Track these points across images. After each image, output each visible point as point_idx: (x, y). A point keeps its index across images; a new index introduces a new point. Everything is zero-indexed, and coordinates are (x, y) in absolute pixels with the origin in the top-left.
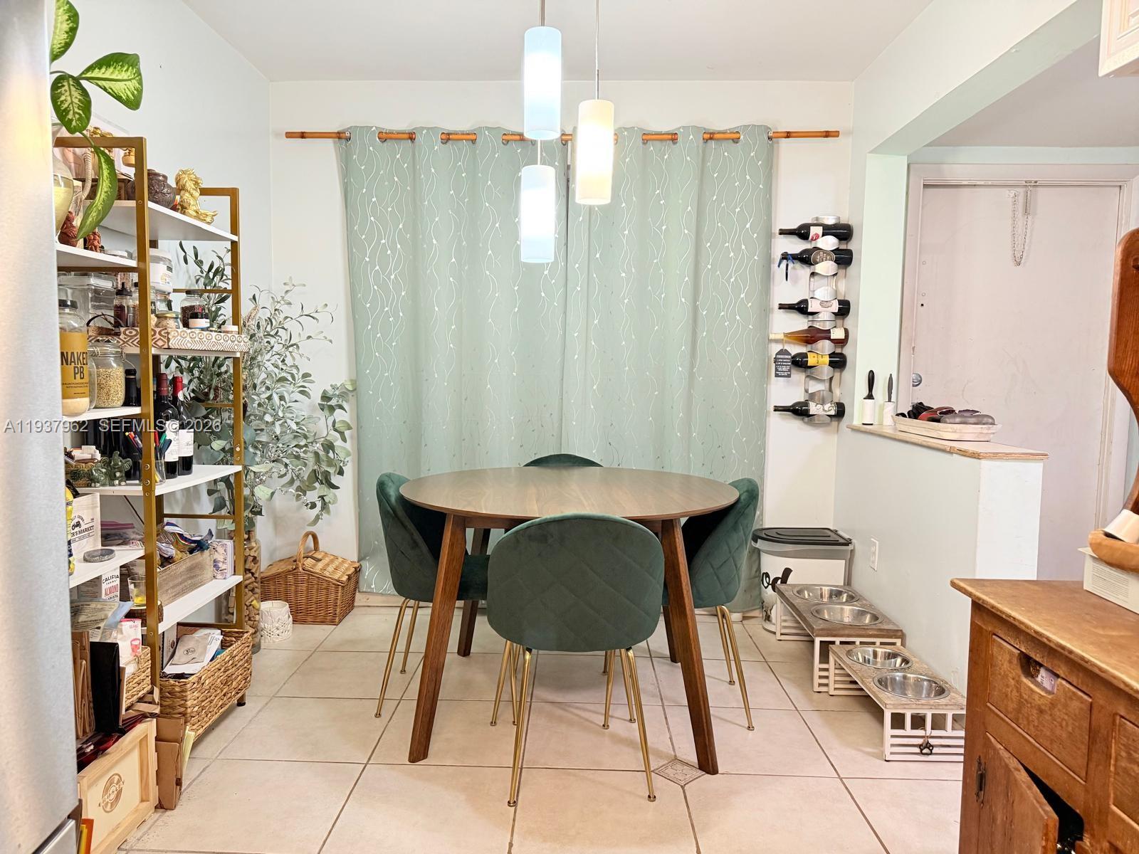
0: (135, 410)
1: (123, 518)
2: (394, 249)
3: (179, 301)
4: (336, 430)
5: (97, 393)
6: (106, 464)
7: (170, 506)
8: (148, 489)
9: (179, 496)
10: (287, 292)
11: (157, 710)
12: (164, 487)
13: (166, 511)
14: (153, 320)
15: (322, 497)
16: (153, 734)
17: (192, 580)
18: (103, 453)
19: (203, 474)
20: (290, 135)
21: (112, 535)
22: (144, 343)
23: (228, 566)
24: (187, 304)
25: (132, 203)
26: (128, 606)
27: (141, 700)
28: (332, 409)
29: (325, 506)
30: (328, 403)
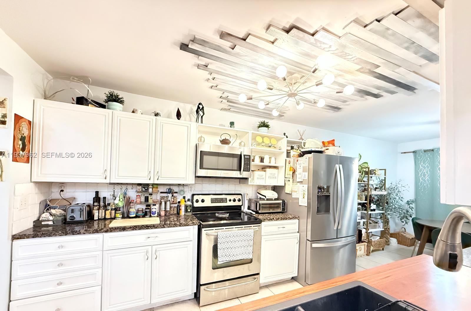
0: (366, 202)
1: (364, 216)
2: (427, 173)
3: (375, 186)
4: (410, 208)
5: (361, 199)
6: (362, 208)
7: (372, 216)
8: (368, 212)
9: (374, 214)
10: (400, 182)
11: (367, 242)
12: (370, 212)
13: (371, 217)
14: (370, 190)
15: (406, 221)
16: (366, 245)
17: (375, 227)
18: (362, 207)
19: (377, 212)
20: (402, 153)
21: (362, 218)
22: (368, 193)
23: (382, 227)
24: (376, 187)
25: (367, 175)
26: (364, 227)
27: (365, 240)
28: (409, 204)
29: (406, 223)
30: (408, 203)
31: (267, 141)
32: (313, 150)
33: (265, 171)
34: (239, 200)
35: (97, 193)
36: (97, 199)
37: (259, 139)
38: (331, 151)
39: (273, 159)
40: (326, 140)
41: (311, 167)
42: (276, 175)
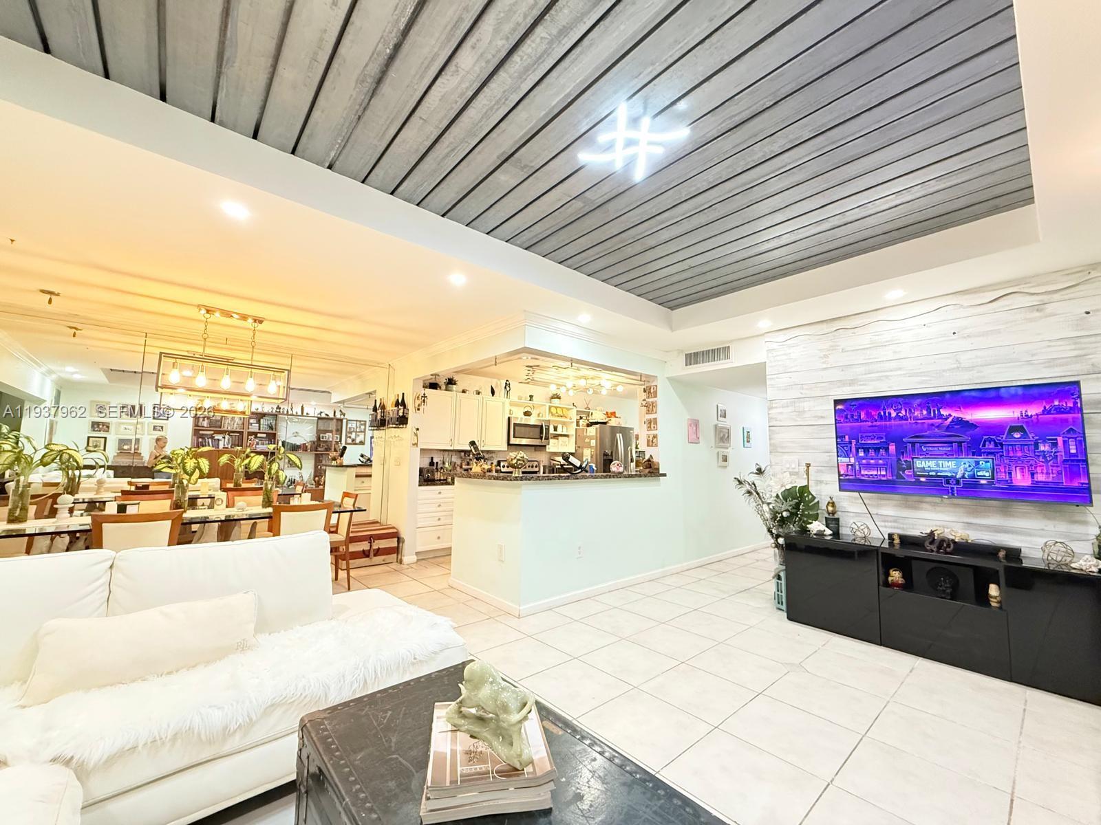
31: (560, 412)
32: (599, 421)
33: (558, 439)
34: (536, 467)
35: (432, 458)
36: (432, 463)
37: (553, 410)
38: (613, 422)
39: (565, 428)
40: (610, 411)
41: (598, 435)
42: (567, 443)
